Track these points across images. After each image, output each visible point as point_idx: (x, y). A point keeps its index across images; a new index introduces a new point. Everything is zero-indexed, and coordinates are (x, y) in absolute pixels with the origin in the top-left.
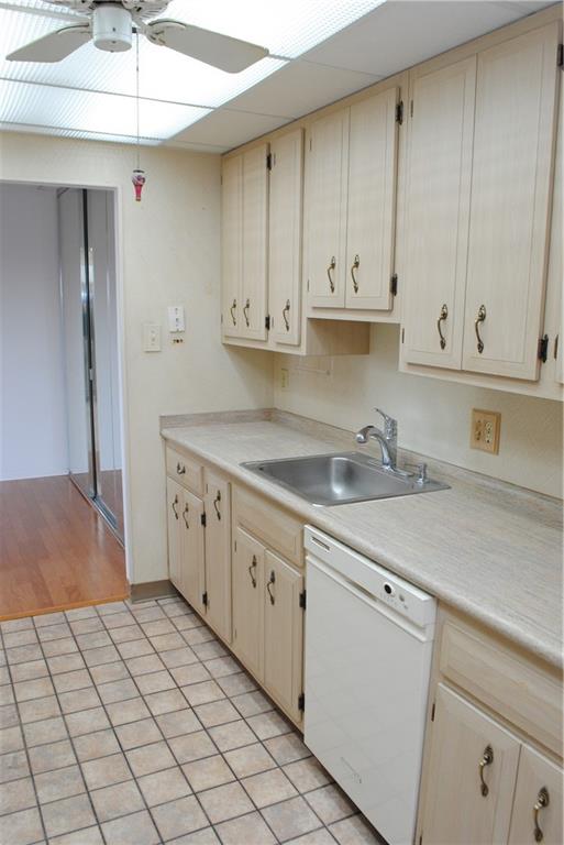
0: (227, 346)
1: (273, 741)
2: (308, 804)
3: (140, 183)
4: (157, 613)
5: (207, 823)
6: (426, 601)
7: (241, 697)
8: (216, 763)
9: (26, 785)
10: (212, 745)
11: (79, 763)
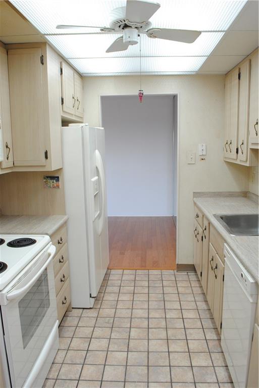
0: (225, 161)
1: (211, 341)
2: (215, 371)
3: (141, 95)
4: (185, 278)
5: (168, 365)
6: (252, 283)
7: (206, 320)
8: (183, 343)
9: (109, 330)
10: (185, 335)
11: (130, 328)
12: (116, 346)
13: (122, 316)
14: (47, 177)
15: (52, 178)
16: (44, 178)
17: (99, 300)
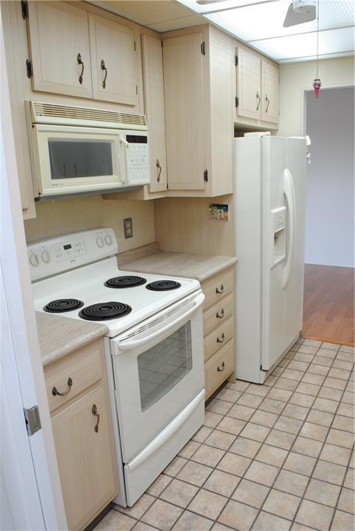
3: (317, 87)
5: (341, 484)
9: (274, 417)
11: (305, 421)
12: (276, 440)
13: (300, 403)
14: (214, 205)
15: (220, 206)
16: (210, 207)
17: (274, 376)
